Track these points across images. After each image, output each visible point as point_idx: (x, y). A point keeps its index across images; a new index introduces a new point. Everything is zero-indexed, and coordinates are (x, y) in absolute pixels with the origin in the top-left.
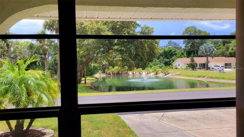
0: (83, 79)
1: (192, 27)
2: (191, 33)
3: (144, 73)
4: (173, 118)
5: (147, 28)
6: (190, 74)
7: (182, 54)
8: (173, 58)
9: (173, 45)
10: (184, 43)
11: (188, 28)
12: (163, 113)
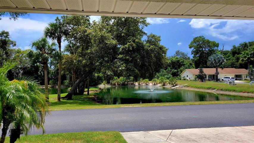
0: (86, 90)
1: (200, 37)
2: (199, 43)
3: (151, 84)
4: (182, 136)
5: (154, 36)
6: (199, 86)
7: (191, 64)
8: (181, 68)
9: (181, 55)
10: (192, 54)
11: (196, 38)
12: (171, 130)
